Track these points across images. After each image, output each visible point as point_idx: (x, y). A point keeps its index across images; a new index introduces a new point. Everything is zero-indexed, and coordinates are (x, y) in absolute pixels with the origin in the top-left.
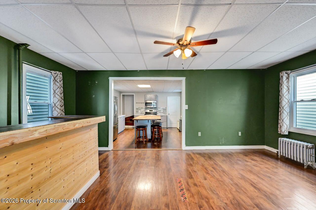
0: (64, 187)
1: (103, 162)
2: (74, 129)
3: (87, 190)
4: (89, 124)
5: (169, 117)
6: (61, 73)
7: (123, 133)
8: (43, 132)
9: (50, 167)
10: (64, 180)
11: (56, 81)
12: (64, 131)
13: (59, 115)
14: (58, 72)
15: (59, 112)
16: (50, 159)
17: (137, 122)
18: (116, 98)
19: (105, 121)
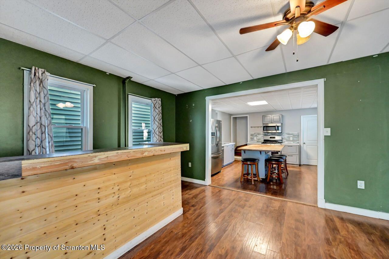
0: (134, 217)
1: (194, 198)
2: (142, 157)
3: (164, 227)
4: (163, 153)
5: (304, 148)
6: (160, 99)
7: (231, 166)
8: (103, 158)
9: (118, 194)
10: (134, 210)
11: (156, 108)
12: (129, 159)
13: (158, 141)
14: (157, 99)
15: (158, 138)
16: (118, 186)
17: (245, 153)
18: (219, 122)
19: (188, 149)
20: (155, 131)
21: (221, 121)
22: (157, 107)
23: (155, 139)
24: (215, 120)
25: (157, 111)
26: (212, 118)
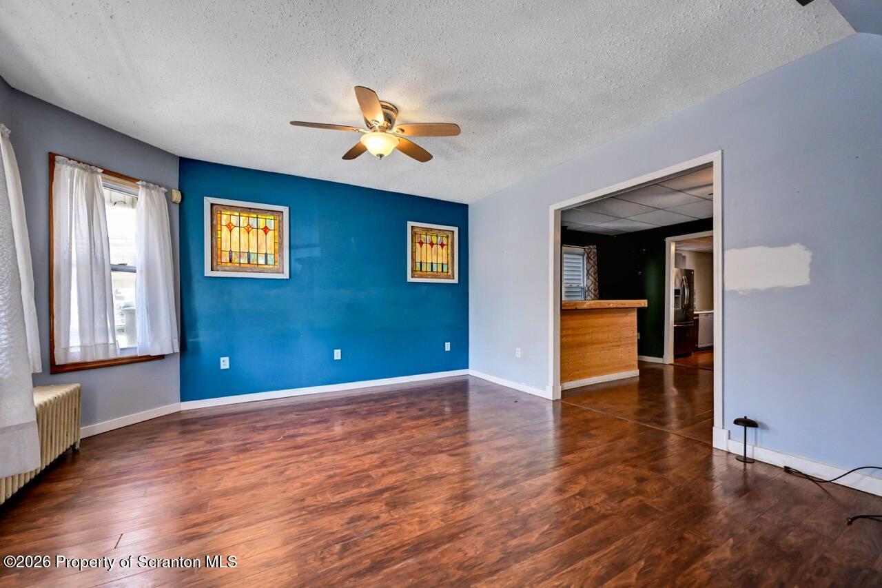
6: (596, 246)
11: (589, 258)
14: (591, 247)
18: (688, 274)
19: (646, 306)
20: (588, 288)
21: (693, 271)
22: (592, 257)
24: (681, 270)
25: (592, 262)
26: (675, 267)
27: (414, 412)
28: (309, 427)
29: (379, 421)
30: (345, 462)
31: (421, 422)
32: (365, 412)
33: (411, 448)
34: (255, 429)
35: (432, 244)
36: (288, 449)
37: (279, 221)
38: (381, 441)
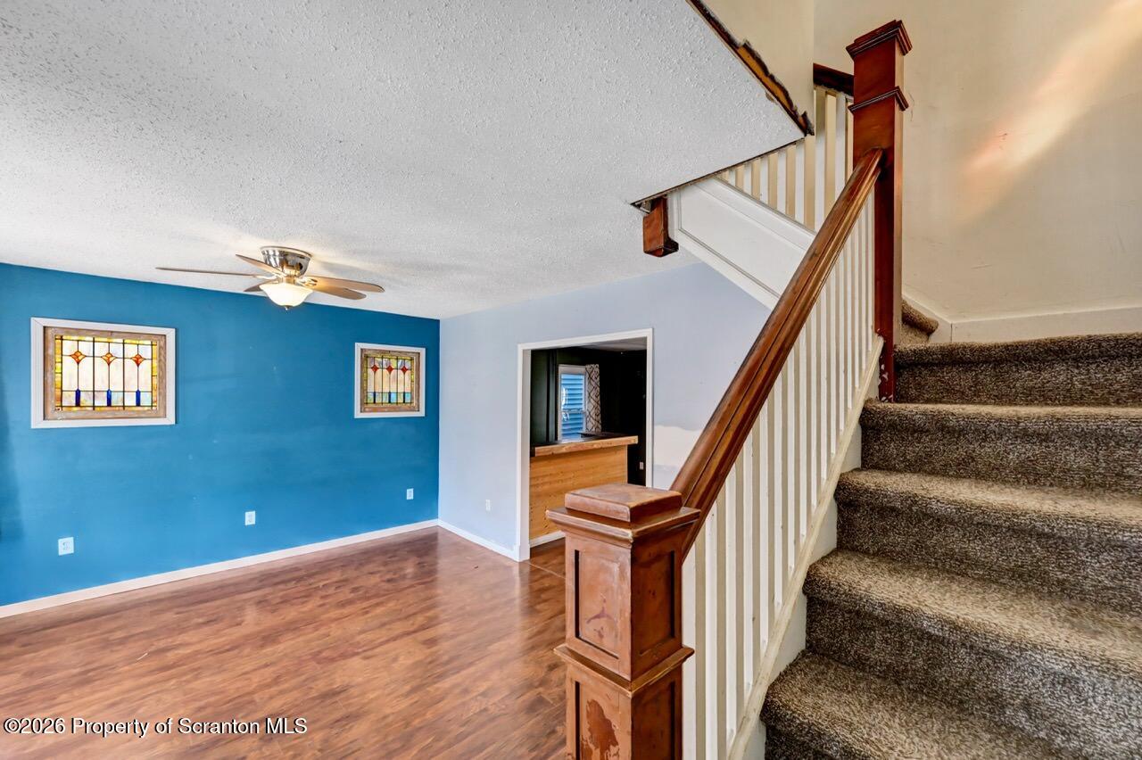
6: (598, 365)
14: (593, 365)
19: (636, 444)
20: (590, 413)
22: (594, 379)
23: (591, 425)
27: (346, 594)
28: (191, 633)
29: (291, 613)
30: (225, 684)
31: (346, 611)
32: (278, 600)
33: (320, 652)
34: (107, 644)
35: (390, 369)
36: (151, 672)
37: (160, 348)
38: (286, 645)
